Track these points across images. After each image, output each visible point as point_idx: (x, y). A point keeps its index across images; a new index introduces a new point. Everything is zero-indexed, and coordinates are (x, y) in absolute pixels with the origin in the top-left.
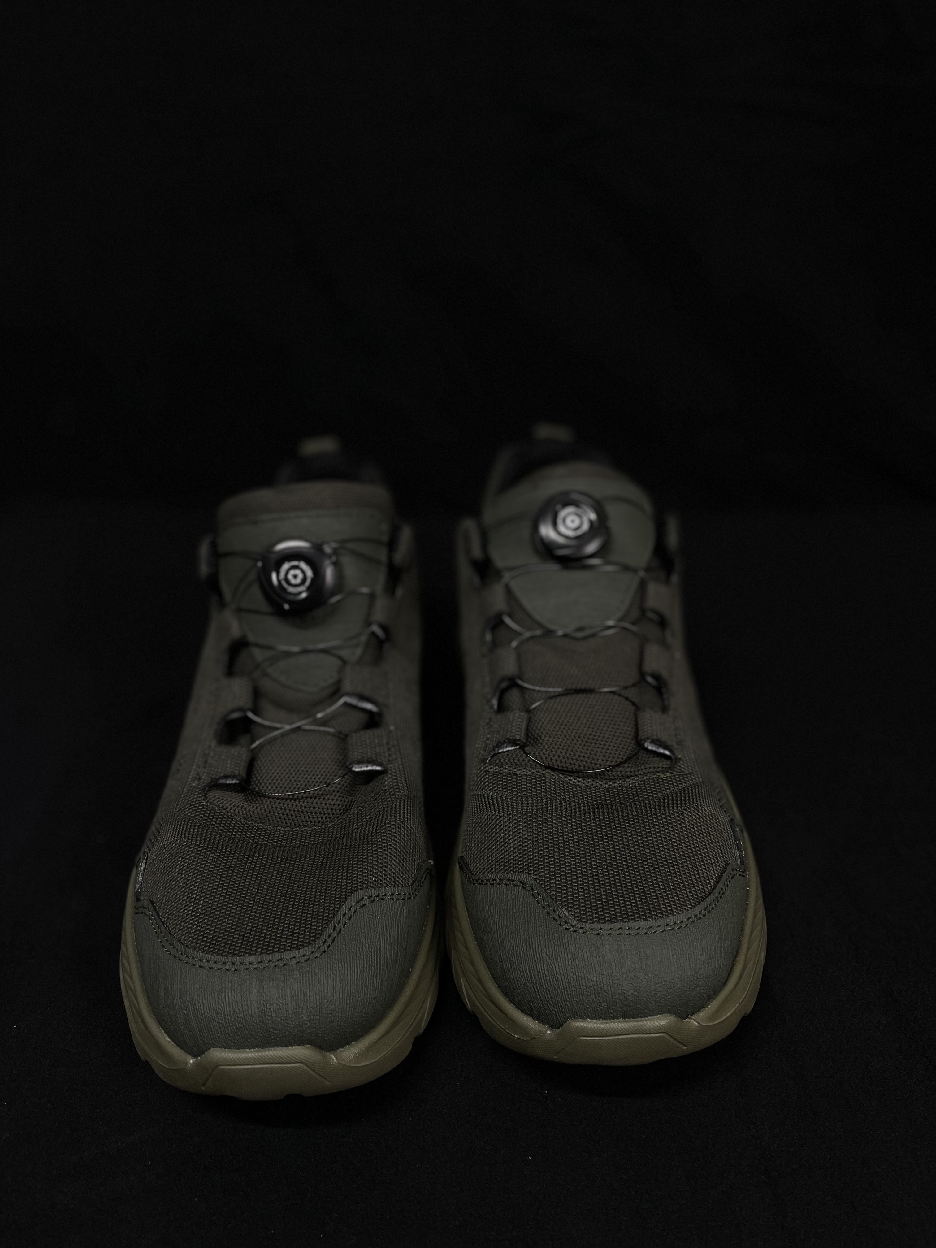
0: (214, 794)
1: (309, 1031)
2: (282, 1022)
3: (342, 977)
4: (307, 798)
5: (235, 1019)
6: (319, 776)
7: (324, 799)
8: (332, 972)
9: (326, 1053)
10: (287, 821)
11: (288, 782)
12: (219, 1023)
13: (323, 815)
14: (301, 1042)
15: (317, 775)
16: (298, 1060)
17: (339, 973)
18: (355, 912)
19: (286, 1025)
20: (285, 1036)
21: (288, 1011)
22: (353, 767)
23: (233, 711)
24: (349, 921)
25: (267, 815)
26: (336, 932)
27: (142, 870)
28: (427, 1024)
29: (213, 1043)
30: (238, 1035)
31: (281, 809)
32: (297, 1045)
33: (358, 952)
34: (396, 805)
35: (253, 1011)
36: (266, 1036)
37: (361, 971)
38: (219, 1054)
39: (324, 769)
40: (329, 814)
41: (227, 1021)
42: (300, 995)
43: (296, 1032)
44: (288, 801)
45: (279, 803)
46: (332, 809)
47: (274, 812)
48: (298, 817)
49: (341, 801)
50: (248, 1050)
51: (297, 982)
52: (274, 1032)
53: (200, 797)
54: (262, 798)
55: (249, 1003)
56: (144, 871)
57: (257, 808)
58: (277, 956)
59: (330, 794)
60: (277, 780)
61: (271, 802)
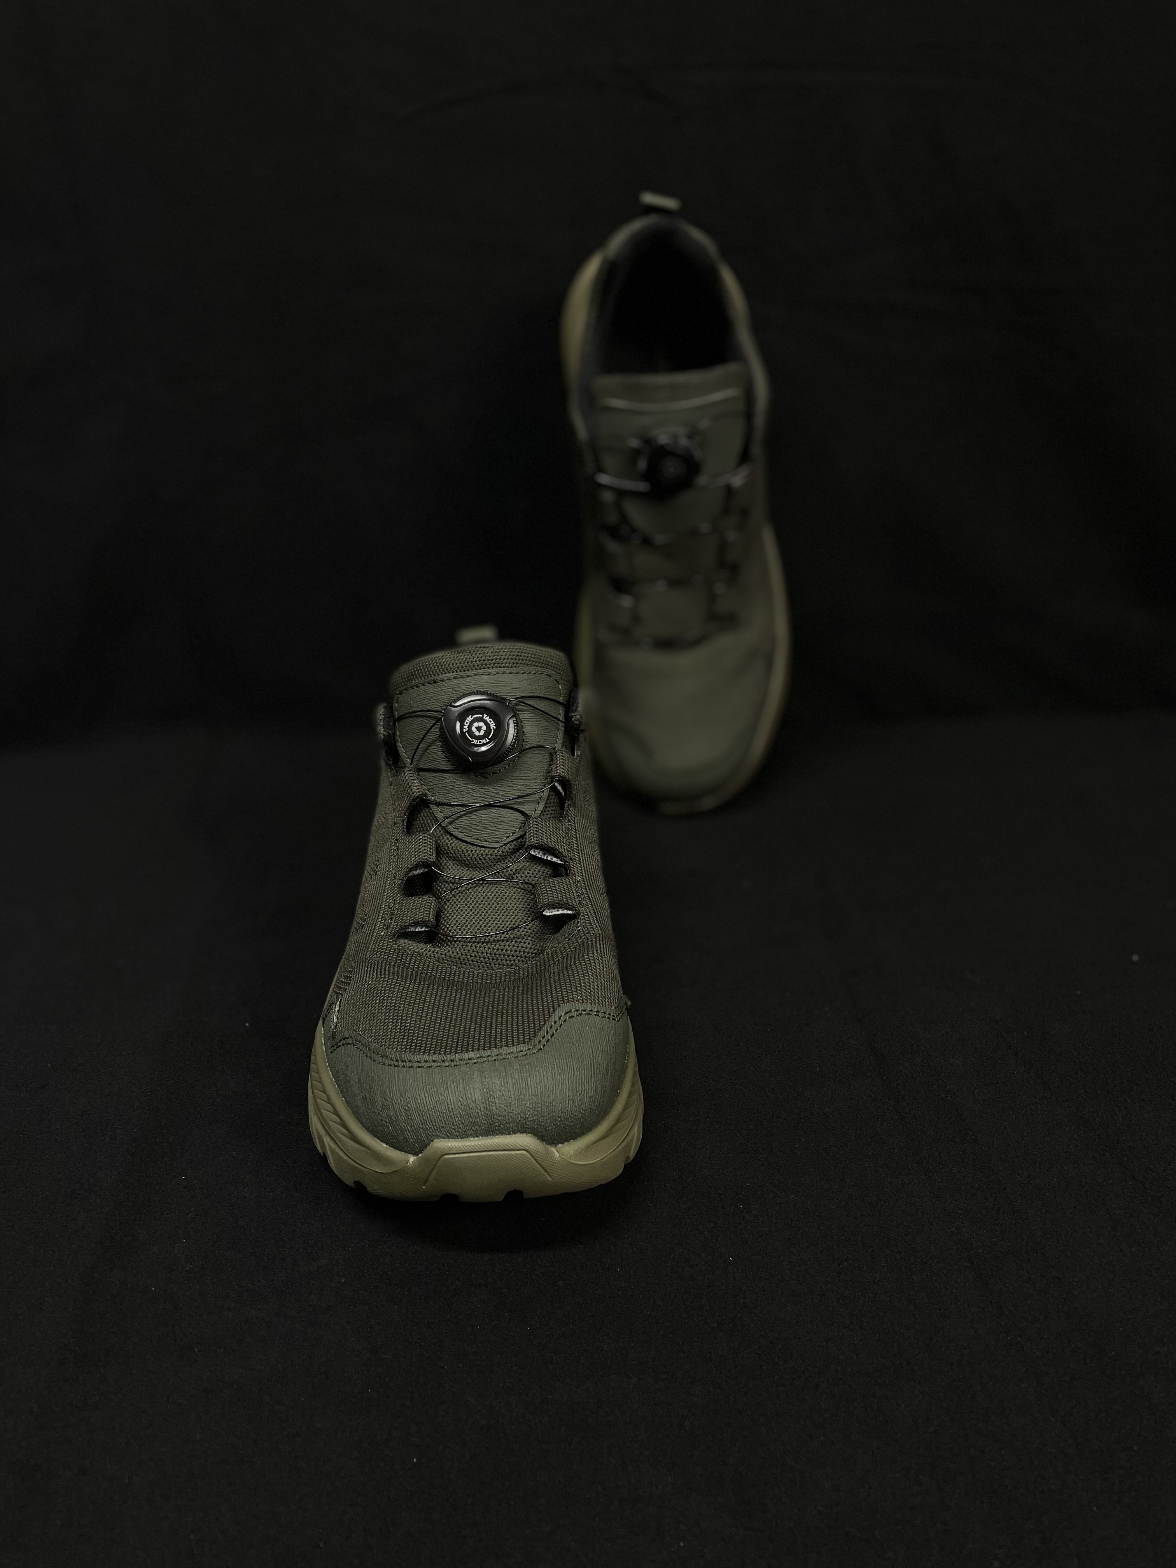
0: (402, 942)
1: (531, 1119)
2: (506, 1108)
3: (560, 1071)
4: (498, 941)
5: (459, 1107)
6: (509, 922)
7: (516, 942)
8: (550, 1065)
9: (547, 1146)
10: (479, 964)
11: (478, 927)
12: (443, 1113)
13: (515, 957)
14: (524, 1130)
15: (507, 921)
16: (521, 1146)
17: (557, 1067)
18: (565, 1021)
19: (510, 1111)
20: (509, 1123)
21: (511, 1097)
22: (543, 911)
23: (415, 868)
24: (560, 1027)
25: (459, 958)
26: (549, 1035)
27: (336, 1012)
28: (636, 1153)
29: (437, 1134)
30: (462, 1123)
31: (474, 951)
32: (520, 1133)
33: (573, 1052)
34: (592, 941)
35: (477, 1098)
36: (490, 1123)
37: (577, 1068)
38: (442, 1144)
39: (514, 916)
40: (521, 957)
41: (451, 1110)
42: (521, 1082)
43: (519, 1119)
44: (480, 944)
45: (471, 946)
46: (524, 952)
47: (466, 955)
48: (491, 960)
49: (533, 945)
50: (472, 1139)
51: (518, 1072)
52: (498, 1118)
53: (390, 942)
54: (453, 943)
55: (472, 1092)
56: (338, 1013)
57: (449, 951)
58: (495, 1051)
59: (521, 938)
60: (467, 926)
61: (463, 946)
